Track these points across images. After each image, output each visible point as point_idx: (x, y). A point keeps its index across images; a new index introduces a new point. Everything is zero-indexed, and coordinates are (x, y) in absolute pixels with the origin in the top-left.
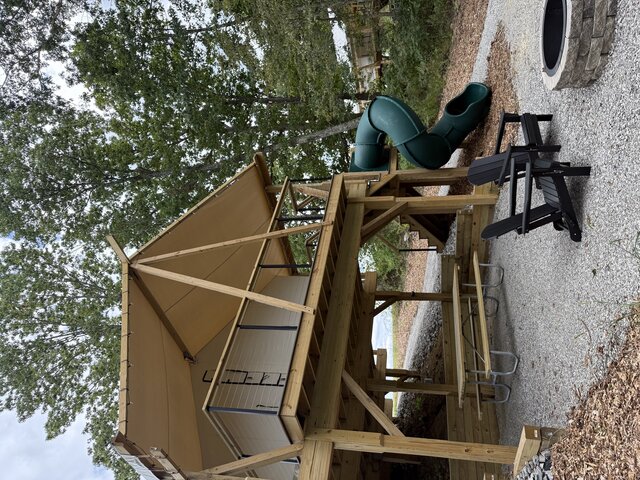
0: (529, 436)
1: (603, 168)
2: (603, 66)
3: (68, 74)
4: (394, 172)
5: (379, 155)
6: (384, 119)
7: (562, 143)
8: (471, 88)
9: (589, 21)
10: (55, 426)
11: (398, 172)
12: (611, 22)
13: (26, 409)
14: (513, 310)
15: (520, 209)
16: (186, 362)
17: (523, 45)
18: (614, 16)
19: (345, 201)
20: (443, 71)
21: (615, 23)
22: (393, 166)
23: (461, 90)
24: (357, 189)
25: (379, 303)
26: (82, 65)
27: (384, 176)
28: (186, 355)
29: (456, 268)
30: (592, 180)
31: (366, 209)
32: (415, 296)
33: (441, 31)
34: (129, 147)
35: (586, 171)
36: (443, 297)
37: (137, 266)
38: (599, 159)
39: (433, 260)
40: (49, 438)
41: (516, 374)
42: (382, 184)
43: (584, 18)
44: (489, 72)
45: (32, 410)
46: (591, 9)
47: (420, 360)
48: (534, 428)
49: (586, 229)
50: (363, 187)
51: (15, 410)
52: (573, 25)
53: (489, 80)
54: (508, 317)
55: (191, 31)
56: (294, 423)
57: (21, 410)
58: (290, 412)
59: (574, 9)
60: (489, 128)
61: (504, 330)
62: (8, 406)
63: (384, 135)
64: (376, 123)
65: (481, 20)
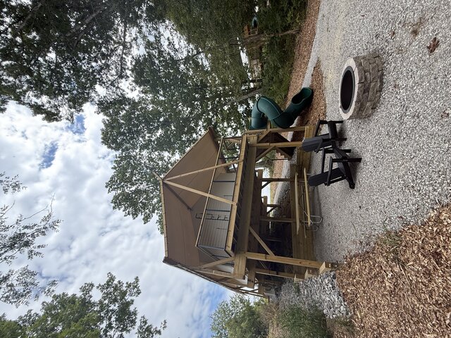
0: (327, 266)
1: (368, 163)
2: (372, 114)
3: (130, 87)
4: (269, 130)
5: (262, 121)
6: (264, 109)
7: (347, 137)
8: (304, 90)
9: (367, 94)
10: (146, 219)
11: (271, 130)
12: (378, 94)
13: (135, 215)
14: (321, 196)
15: (326, 170)
16: (189, 212)
17: (330, 76)
18: (380, 91)
19: (248, 146)
20: (291, 73)
21: (381, 95)
22: (269, 127)
23: (298, 91)
24: (253, 139)
25: (264, 183)
26: (136, 82)
27: (265, 132)
28: (189, 208)
29: (296, 175)
30: (361, 165)
31: (257, 149)
32: (279, 180)
33: (289, 53)
34: (159, 111)
35: (359, 160)
36: (290, 180)
37: (166, 182)
38: (367, 157)
39: (286, 163)
40: (145, 223)
41: (322, 223)
42: (264, 136)
43: (364, 92)
44: (312, 82)
45: (137, 216)
46: (368, 88)
47: (281, 200)
48: (329, 263)
49: (357, 185)
50: (256, 138)
51: (131, 215)
52: (358, 96)
53: (312, 86)
54: (319, 197)
55: (179, 60)
56: (231, 252)
57: (133, 215)
58: (229, 249)
59: (359, 88)
60: (311, 109)
61: (316, 202)
62: (129, 214)
63: (264, 114)
64: (260, 109)
65: (310, 53)
